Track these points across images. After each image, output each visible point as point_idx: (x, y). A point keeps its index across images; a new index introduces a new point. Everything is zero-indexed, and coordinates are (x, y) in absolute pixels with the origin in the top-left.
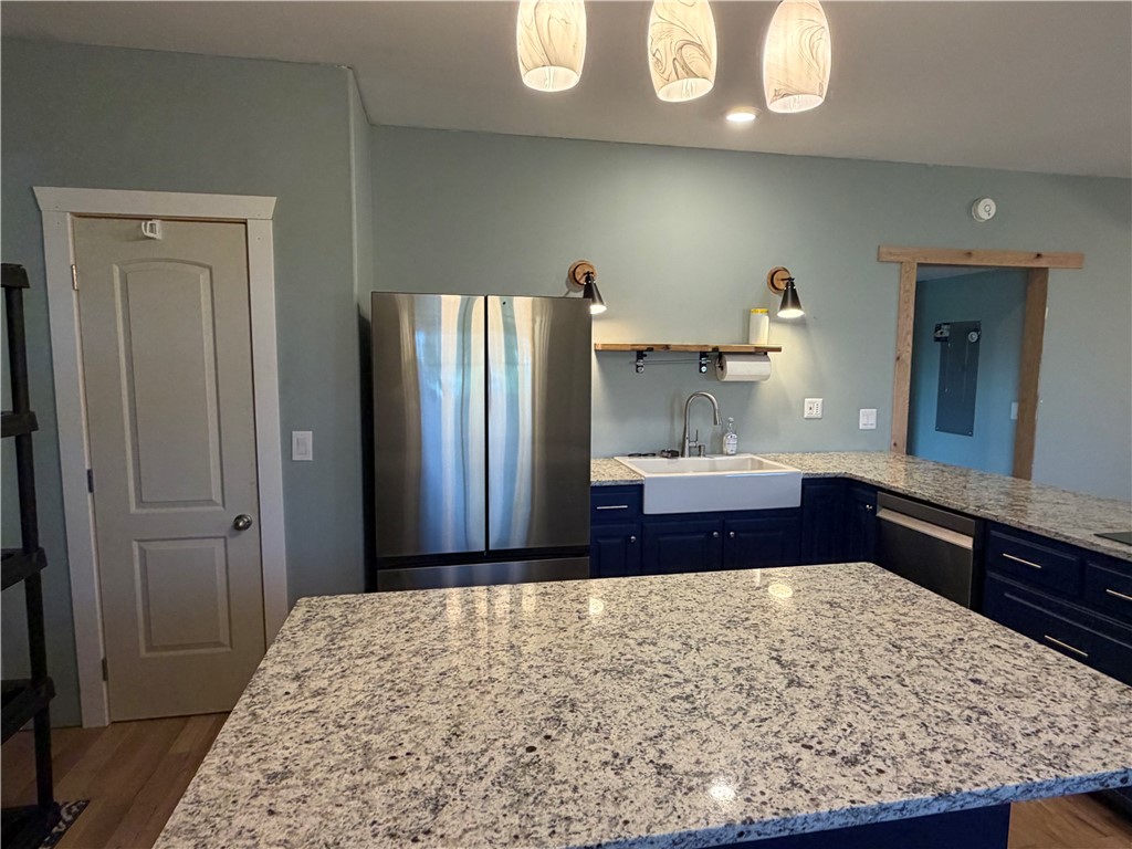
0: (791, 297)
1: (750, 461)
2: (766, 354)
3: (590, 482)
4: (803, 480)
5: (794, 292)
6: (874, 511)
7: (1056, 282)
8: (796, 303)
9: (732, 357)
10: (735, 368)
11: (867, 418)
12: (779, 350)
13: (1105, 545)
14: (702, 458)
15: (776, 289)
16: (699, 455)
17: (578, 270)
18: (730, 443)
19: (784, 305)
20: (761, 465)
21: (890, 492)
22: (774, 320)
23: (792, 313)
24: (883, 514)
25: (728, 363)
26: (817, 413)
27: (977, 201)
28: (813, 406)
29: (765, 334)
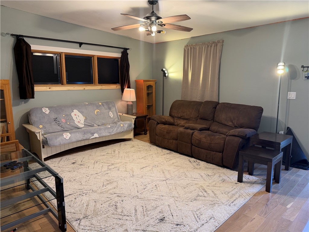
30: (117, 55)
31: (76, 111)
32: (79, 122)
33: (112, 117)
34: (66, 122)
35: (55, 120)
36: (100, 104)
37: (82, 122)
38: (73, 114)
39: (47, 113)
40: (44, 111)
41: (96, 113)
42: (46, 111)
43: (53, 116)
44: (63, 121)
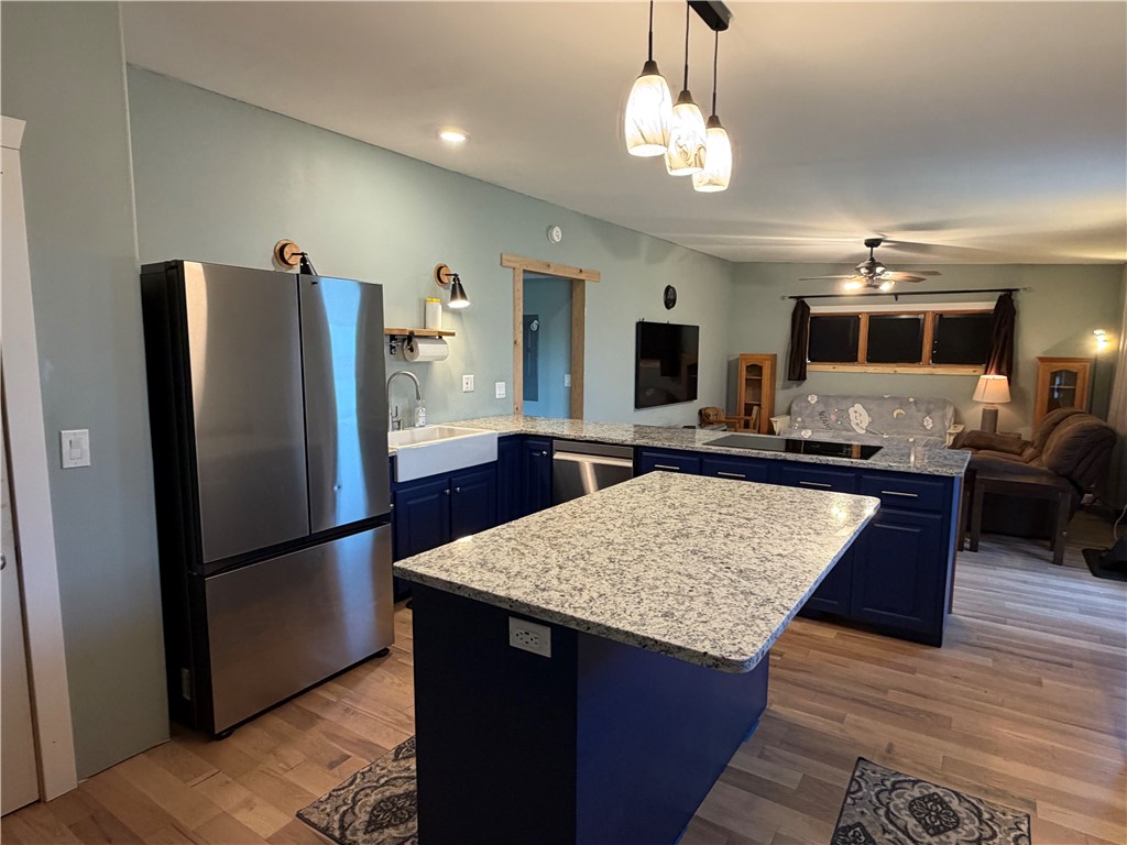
0: (457, 290)
1: (437, 431)
2: (440, 337)
3: (387, 453)
4: (499, 439)
5: (460, 285)
6: (551, 454)
7: (590, 290)
8: (463, 295)
9: (424, 340)
10: (424, 350)
11: (500, 390)
12: (453, 334)
13: (714, 449)
14: (401, 431)
15: (441, 282)
16: (399, 429)
17: (286, 249)
18: (421, 417)
19: (454, 296)
20: (452, 433)
21: (559, 439)
22: (445, 309)
23: (459, 304)
24: (557, 456)
25: (419, 345)
26: (471, 387)
27: (551, 227)
28: (468, 382)
29: (441, 322)
30: (986, 305)
31: (858, 407)
32: (858, 424)
33: (928, 428)
34: (837, 420)
35: (821, 414)
36: (911, 400)
37: (864, 425)
38: (851, 410)
39: (813, 402)
40: (809, 399)
41: (895, 414)
42: (813, 399)
43: (820, 408)
44: (833, 417)
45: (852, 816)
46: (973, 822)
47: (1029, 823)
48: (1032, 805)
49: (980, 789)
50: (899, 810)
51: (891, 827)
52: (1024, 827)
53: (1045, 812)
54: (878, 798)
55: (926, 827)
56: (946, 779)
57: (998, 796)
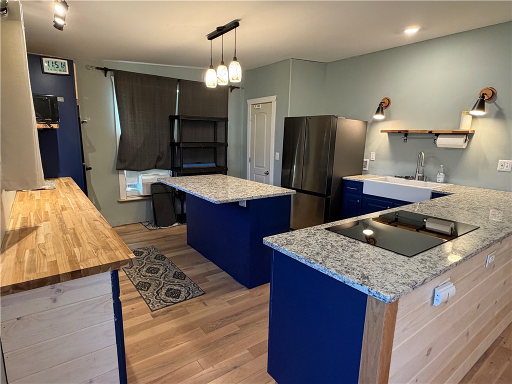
4: (433, 194)
26: (507, 168)
28: (505, 165)
45: (187, 280)
46: (163, 298)
47: (150, 308)
48: (154, 316)
49: (170, 310)
50: (181, 288)
51: (178, 284)
52: (151, 305)
53: (148, 316)
54: (189, 288)
55: (171, 289)
56: (181, 306)
57: (164, 312)
